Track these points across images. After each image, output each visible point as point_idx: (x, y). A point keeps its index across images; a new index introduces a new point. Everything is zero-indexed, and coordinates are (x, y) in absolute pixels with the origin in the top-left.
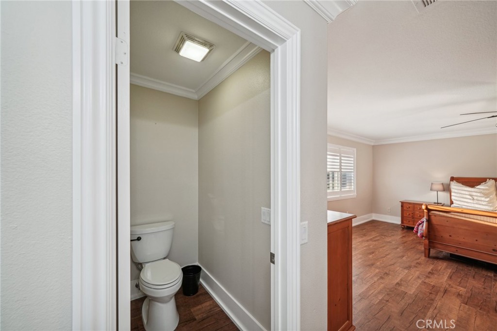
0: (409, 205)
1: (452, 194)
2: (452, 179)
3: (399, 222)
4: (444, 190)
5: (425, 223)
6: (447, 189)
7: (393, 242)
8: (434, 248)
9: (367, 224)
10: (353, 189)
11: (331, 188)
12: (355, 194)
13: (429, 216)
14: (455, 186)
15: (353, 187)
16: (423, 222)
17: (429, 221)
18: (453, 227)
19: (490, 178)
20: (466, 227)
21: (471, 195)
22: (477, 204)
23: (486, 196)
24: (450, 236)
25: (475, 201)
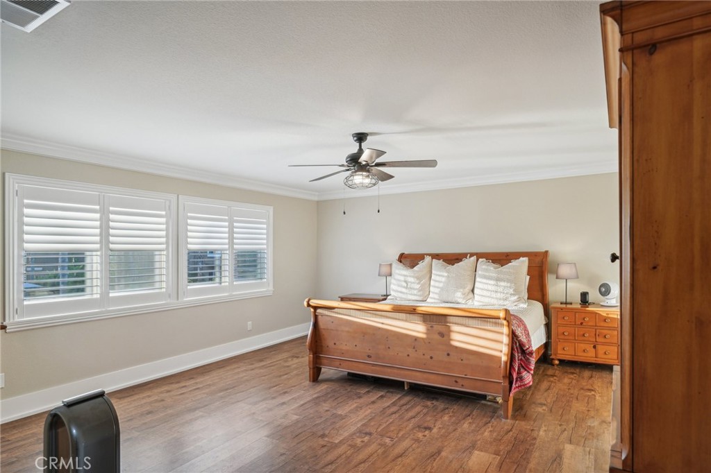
10: (264, 280)
12: (271, 288)
18: (337, 330)
19: (427, 255)
20: (347, 329)
21: (406, 281)
22: (410, 291)
23: (419, 279)
24: (335, 344)
25: (409, 287)
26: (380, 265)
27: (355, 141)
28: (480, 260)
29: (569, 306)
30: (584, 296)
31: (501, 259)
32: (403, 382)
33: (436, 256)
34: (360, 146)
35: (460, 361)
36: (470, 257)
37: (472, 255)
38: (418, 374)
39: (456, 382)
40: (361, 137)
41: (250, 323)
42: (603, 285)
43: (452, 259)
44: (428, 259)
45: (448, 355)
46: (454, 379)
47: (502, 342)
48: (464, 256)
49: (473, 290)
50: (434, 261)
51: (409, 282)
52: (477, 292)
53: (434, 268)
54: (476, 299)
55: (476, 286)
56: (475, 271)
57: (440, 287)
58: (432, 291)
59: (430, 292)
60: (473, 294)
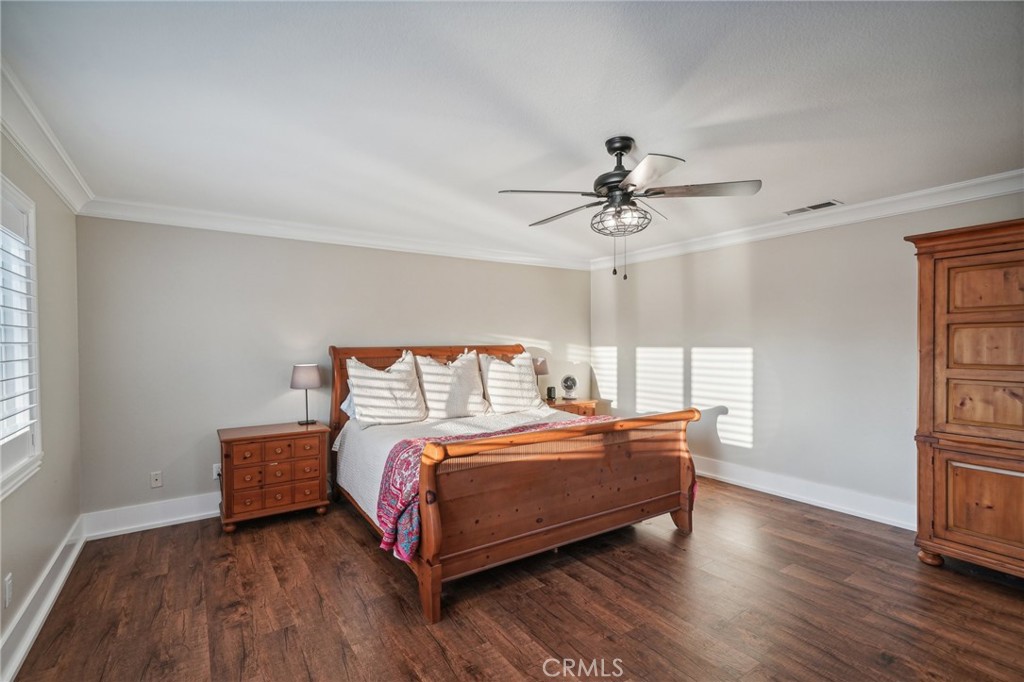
2: (333, 353)
12: (38, 450)
14: (358, 371)
18: (481, 494)
20: (502, 484)
21: (390, 389)
22: (403, 408)
23: (410, 389)
24: (477, 522)
25: (399, 402)
28: (481, 356)
30: (552, 391)
31: (505, 353)
32: (553, 549)
33: (417, 351)
34: (619, 161)
35: (645, 483)
36: (468, 352)
37: (471, 349)
38: (604, 519)
39: (643, 510)
40: (621, 146)
42: (566, 381)
44: (408, 357)
45: (635, 479)
46: (640, 509)
47: (679, 440)
48: (460, 350)
49: (485, 396)
50: (418, 357)
51: (398, 394)
52: (493, 400)
53: (423, 369)
54: (496, 408)
55: (490, 391)
56: (480, 370)
57: (445, 397)
58: (430, 404)
59: (427, 408)
60: (488, 401)
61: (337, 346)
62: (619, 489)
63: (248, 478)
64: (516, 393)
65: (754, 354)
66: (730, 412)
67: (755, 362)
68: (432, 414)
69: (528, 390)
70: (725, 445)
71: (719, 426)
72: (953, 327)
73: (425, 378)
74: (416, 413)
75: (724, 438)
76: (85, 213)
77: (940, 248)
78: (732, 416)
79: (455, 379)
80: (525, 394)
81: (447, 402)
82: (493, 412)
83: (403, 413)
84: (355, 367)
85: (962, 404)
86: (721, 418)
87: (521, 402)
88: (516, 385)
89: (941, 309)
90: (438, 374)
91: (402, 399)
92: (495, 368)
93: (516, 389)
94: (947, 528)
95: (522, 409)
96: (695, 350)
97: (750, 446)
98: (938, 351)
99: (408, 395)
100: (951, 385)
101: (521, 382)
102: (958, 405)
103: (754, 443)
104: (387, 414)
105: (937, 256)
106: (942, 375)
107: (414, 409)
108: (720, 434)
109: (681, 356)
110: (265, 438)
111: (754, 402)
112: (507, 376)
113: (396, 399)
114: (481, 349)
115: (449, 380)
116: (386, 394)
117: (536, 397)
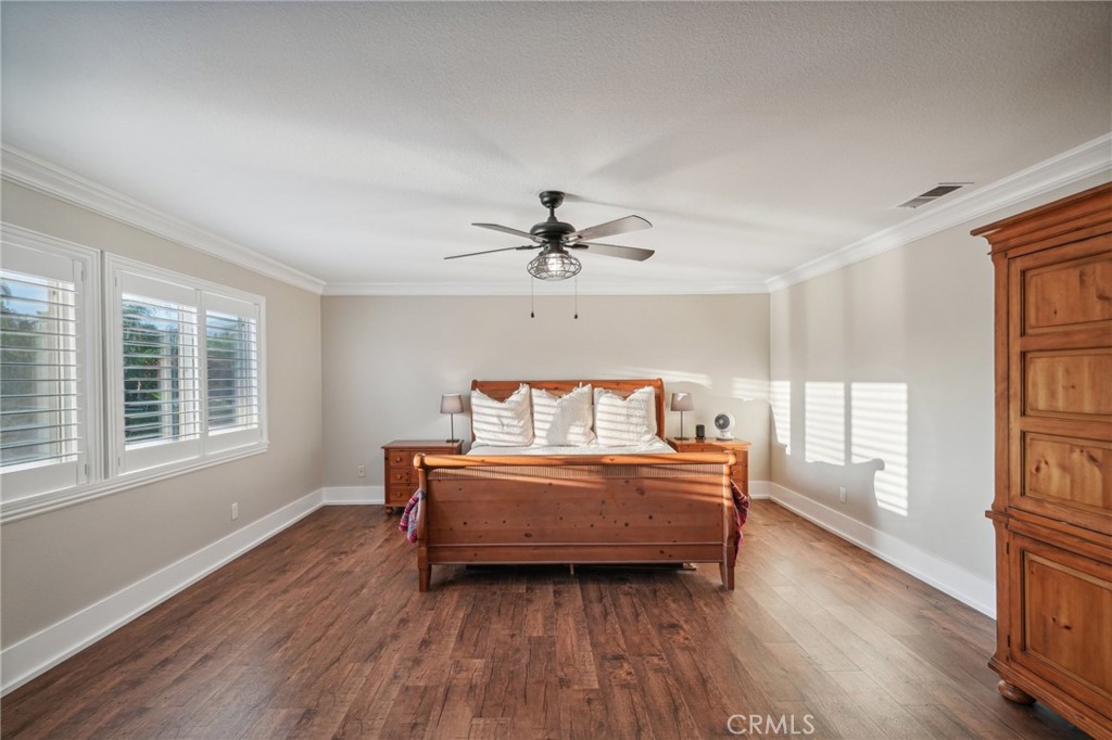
0: (402, 454)
1: (475, 417)
2: (475, 385)
3: (381, 501)
4: (462, 411)
5: (419, 503)
6: (466, 408)
7: (358, 569)
8: (437, 560)
9: (300, 527)
10: (255, 426)
11: (167, 431)
12: (265, 440)
13: (428, 484)
14: (479, 400)
15: (255, 419)
16: (417, 501)
17: (428, 496)
18: (469, 502)
19: (524, 382)
20: (488, 497)
21: (499, 417)
22: (508, 433)
23: (519, 417)
24: (465, 523)
25: (505, 428)
26: (443, 397)
27: (544, 203)
28: (596, 389)
29: (684, 442)
30: (700, 429)
31: (622, 387)
32: (569, 565)
33: (533, 384)
34: (552, 213)
35: (667, 524)
36: (583, 385)
37: (585, 383)
38: (606, 550)
39: (662, 552)
40: (553, 199)
41: (235, 505)
42: (717, 419)
43: (557, 388)
44: (524, 389)
45: (651, 517)
46: (658, 550)
47: (721, 485)
48: (574, 384)
49: (593, 429)
50: (533, 390)
51: (505, 421)
52: (599, 432)
53: (535, 400)
54: (600, 440)
55: (598, 424)
56: (593, 404)
57: (547, 426)
58: (537, 432)
59: (534, 434)
60: (595, 434)
61: (479, 380)
62: (627, 525)
63: (399, 476)
64: (621, 427)
65: (909, 392)
66: (887, 466)
67: (910, 402)
68: (537, 440)
69: (637, 425)
70: (883, 509)
71: (876, 484)
72: (1029, 356)
73: (536, 408)
74: (520, 439)
75: (882, 501)
76: (326, 294)
77: (1012, 242)
78: (891, 473)
79: (559, 410)
80: (632, 428)
81: (549, 431)
82: (597, 443)
83: (507, 438)
84: (477, 397)
85: (1038, 469)
86: (878, 474)
87: (626, 436)
88: (622, 419)
89: (1015, 330)
90: (545, 406)
91: (508, 425)
92: (606, 402)
93: (622, 423)
94: (1024, 648)
95: (628, 443)
96: (855, 386)
97: (904, 513)
98: (1012, 391)
99: (515, 422)
100: (1028, 440)
101: (628, 416)
102: (1034, 471)
103: (908, 510)
104: (493, 437)
105: (1011, 254)
106: (1016, 426)
107: (519, 435)
108: (878, 495)
109: (841, 393)
110: (410, 448)
111: (910, 455)
112: (614, 410)
113: (503, 425)
114: (595, 384)
115: (553, 411)
116: (495, 420)
117: (647, 432)
